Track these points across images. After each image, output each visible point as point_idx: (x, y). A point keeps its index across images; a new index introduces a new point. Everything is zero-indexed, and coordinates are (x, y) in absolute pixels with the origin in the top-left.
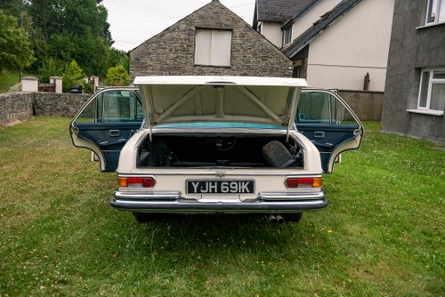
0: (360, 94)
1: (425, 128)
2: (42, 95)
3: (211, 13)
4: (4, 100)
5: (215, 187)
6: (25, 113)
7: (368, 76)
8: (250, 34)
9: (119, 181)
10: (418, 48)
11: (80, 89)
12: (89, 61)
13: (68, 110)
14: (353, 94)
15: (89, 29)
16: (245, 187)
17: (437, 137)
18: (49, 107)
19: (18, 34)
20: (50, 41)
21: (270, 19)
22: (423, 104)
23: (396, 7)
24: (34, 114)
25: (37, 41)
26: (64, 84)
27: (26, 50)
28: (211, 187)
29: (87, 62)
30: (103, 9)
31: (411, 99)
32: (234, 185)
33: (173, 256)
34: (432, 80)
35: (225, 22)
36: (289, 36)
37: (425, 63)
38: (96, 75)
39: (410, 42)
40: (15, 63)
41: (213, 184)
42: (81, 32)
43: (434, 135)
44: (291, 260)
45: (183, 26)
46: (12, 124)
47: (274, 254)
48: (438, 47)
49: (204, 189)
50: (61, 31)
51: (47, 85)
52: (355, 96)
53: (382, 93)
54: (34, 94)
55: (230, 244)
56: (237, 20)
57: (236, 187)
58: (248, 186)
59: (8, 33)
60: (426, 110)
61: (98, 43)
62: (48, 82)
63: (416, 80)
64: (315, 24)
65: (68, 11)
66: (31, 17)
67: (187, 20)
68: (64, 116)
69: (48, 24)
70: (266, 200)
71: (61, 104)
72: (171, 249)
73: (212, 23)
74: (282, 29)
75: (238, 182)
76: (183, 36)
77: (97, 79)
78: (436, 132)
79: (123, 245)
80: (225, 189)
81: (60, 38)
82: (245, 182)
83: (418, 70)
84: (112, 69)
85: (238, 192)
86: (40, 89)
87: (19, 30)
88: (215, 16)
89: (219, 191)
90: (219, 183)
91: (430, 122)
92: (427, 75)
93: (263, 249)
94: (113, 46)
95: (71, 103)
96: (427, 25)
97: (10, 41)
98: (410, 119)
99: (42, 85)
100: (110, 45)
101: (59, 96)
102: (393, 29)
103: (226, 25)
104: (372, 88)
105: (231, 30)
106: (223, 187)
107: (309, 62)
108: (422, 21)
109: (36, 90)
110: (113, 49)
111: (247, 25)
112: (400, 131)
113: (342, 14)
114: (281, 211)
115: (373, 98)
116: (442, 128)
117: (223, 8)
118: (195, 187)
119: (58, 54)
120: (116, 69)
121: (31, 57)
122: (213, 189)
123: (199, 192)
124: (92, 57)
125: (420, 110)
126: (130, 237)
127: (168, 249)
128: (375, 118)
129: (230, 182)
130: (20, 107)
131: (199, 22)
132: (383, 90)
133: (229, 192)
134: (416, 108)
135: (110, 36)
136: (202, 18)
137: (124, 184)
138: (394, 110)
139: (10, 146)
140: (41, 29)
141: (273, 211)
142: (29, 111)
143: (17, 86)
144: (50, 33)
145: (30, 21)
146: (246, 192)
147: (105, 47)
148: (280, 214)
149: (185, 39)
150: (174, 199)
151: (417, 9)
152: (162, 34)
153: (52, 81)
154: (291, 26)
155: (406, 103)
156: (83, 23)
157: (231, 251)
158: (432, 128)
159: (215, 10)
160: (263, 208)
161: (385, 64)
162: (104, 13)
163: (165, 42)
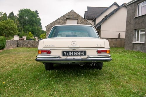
0: (117, 39)
1: (139, 48)
2: (20, 41)
3: (71, 14)
4: (8, 41)
5: (72, 53)
6: (14, 46)
7: (119, 34)
8: (83, 20)
9: (39, 51)
10: (135, 23)
11: (32, 40)
12: (35, 33)
13: (28, 45)
14: (115, 39)
15: (35, 24)
16: (83, 53)
17: (143, 50)
18: (22, 44)
19: (14, 25)
20: (24, 28)
21: (89, 18)
22: (138, 40)
23: (127, 12)
24: (17, 46)
25: (20, 28)
26: (27, 38)
27: (16, 30)
28: (71, 53)
29: (34, 34)
30: (39, 18)
31: (134, 39)
32: (79, 53)
33: (58, 79)
34: (140, 33)
35: (75, 17)
36: (95, 23)
37: (138, 28)
38: (37, 36)
39: (133, 22)
40: (13, 33)
41: (71, 52)
42: (33, 25)
43: (142, 50)
44: (99, 79)
45: (63, 18)
46: (10, 49)
47: (94, 78)
48: (141, 23)
49: (68, 54)
50: (27, 25)
51: (22, 38)
52: (116, 40)
53: (124, 39)
54: (17, 41)
55: (78, 75)
56: (79, 16)
57: (80, 53)
58: (84, 53)
59: (11, 25)
60: (139, 42)
61: (38, 28)
62: (22, 37)
63: (135, 33)
64: (103, 19)
65: (29, 19)
66: (18, 21)
67: (64, 16)
68: (26, 47)
69: (23, 23)
70: (90, 58)
71: (26, 44)
72: (57, 77)
73: (71, 17)
74: (93, 21)
75: (80, 52)
76: (62, 21)
77: (37, 38)
78: (142, 49)
79: (41, 76)
80: (76, 54)
81: (27, 27)
82: (83, 52)
83: (136, 30)
84: (41, 35)
85: (80, 55)
86: (19, 39)
87: (14, 24)
88: (72, 15)
89: (74, 55)
90: (74, 52)
91: (140, 46)
92: (138, 31)
93: (89, 77)
94: (42, 29)
95: (29, 43)
96: (138, 16)
97: (11, 27)
98: (134, 45)
99: (20, 38)
100: (41, 29)
101: (25, 41)
102: (127, 18)
103: (76, 18)
104: (121, 37)
105: (77, 19)
106: (75, 53)
107: (101, 30)
108: (136, 15)
109: (18, 40)
110: (42, 30)
111: (82, 18)
112: (131, 49)
113: (111, 15)
114: (95, 62)
115: (121, 40)
116: (144, 47)
117: (75, 12)
118: (65, 53)
119: (26, 31)
120: (43, 35)
121: (18, 32)
122: (71, 54)
123: (66, 55)
124: (36, 32)
125: (137, 42)
126: (43, 74)
127: (56, 77)
128: (122, 46)
129: (77, 52)
130: (13, 44)
131: (67, 17)
132: (125, 38)
133: (77, 55)
134: (135, 42)
135: (41, 27)
136: (68, 15)
137: (40, 53)
138: (129, 43)
139: (8, 54)
140: (21, 24)
141: (93, 62)
142: (16, 46)
143: (13, 39)
144: (24, 25)
145: (18, 22)
146: (83, 55)
147: (40, 29)
148: (95, 63)
149: (63, 22)
150: (58, 58)
151: (134, 12)
152: (56, 21)
153: (23, 37)
154: (95, 20)
155: (132, 41)
156: (34, 22)
157: (78, 77)
158: (141, 47)
159: (72, 13)
160: (89, 60)
161: (125, 30)
162: (40, 19)
163: (57, 23)
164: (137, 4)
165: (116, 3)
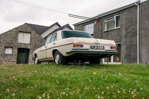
3: (24, 27)
8: (37, 35)
45: (15, 30)
56: (32, 30)
67: (16, 28)
73: (24, 30)
76: (14, 34)
85: (101, 49)
103: (29, 31)
105: (30, 33)
106: (98, 48)
123: (93, 49)
131: (20, 30)
136: (21, 28)
137: (76, 46)
149: (15, 35)
152: (7, 32)
159: (26, 27)
163: (8, 35)
164: (84, 25)
165: (58, 23)
